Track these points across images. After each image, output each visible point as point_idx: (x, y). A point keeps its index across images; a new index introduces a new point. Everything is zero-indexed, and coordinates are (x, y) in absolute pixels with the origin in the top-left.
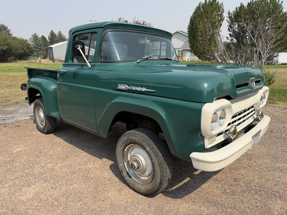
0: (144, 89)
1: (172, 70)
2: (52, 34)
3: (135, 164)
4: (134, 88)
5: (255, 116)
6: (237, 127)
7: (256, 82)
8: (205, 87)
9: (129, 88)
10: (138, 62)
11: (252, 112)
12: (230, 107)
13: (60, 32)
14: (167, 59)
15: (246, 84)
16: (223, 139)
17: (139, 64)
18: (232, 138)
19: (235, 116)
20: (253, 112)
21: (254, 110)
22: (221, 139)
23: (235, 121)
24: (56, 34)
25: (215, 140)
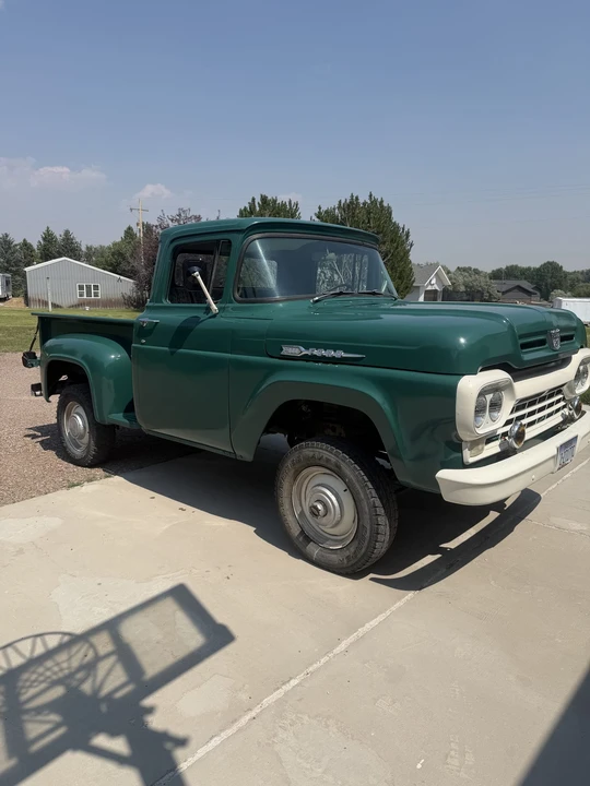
0: (340, 354)
1: (382, 316)
2: (48, 237)
3: (320, 507)
4: (316, 352)
5: (566, 411)
6: (527, 430)
7: (563, 339)
8: (460, 345)
9: (309, 352)
10: (317, 301)
11: (558, 401)
12: (509, 387)
13: (67, 233)
14: (374, 294)
15: (542, 343)
16: (498, 450)
17: (318, 304)
18: (516, 446)
19: (523, 407)
20: (562, 403)
21: (564, 399)
22: (493, 448)
23: (522, 417)
24: (58, 237)
25: (483, 449)
